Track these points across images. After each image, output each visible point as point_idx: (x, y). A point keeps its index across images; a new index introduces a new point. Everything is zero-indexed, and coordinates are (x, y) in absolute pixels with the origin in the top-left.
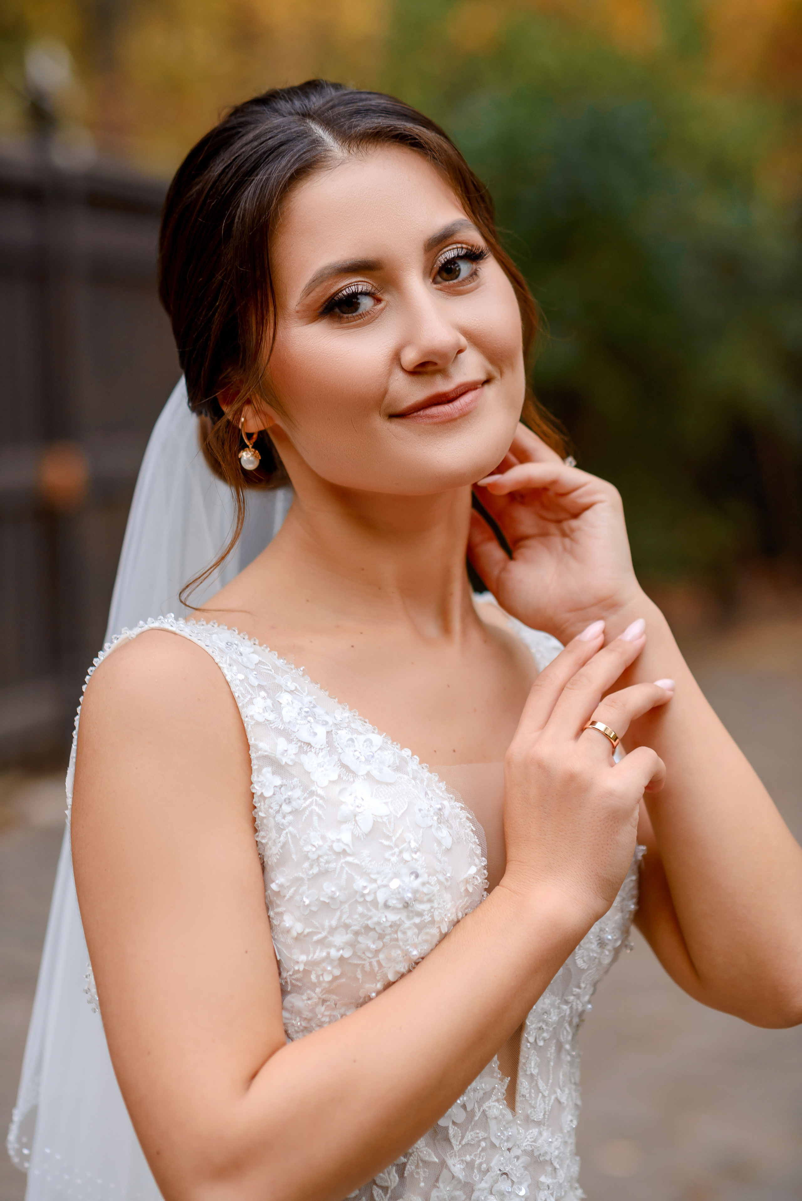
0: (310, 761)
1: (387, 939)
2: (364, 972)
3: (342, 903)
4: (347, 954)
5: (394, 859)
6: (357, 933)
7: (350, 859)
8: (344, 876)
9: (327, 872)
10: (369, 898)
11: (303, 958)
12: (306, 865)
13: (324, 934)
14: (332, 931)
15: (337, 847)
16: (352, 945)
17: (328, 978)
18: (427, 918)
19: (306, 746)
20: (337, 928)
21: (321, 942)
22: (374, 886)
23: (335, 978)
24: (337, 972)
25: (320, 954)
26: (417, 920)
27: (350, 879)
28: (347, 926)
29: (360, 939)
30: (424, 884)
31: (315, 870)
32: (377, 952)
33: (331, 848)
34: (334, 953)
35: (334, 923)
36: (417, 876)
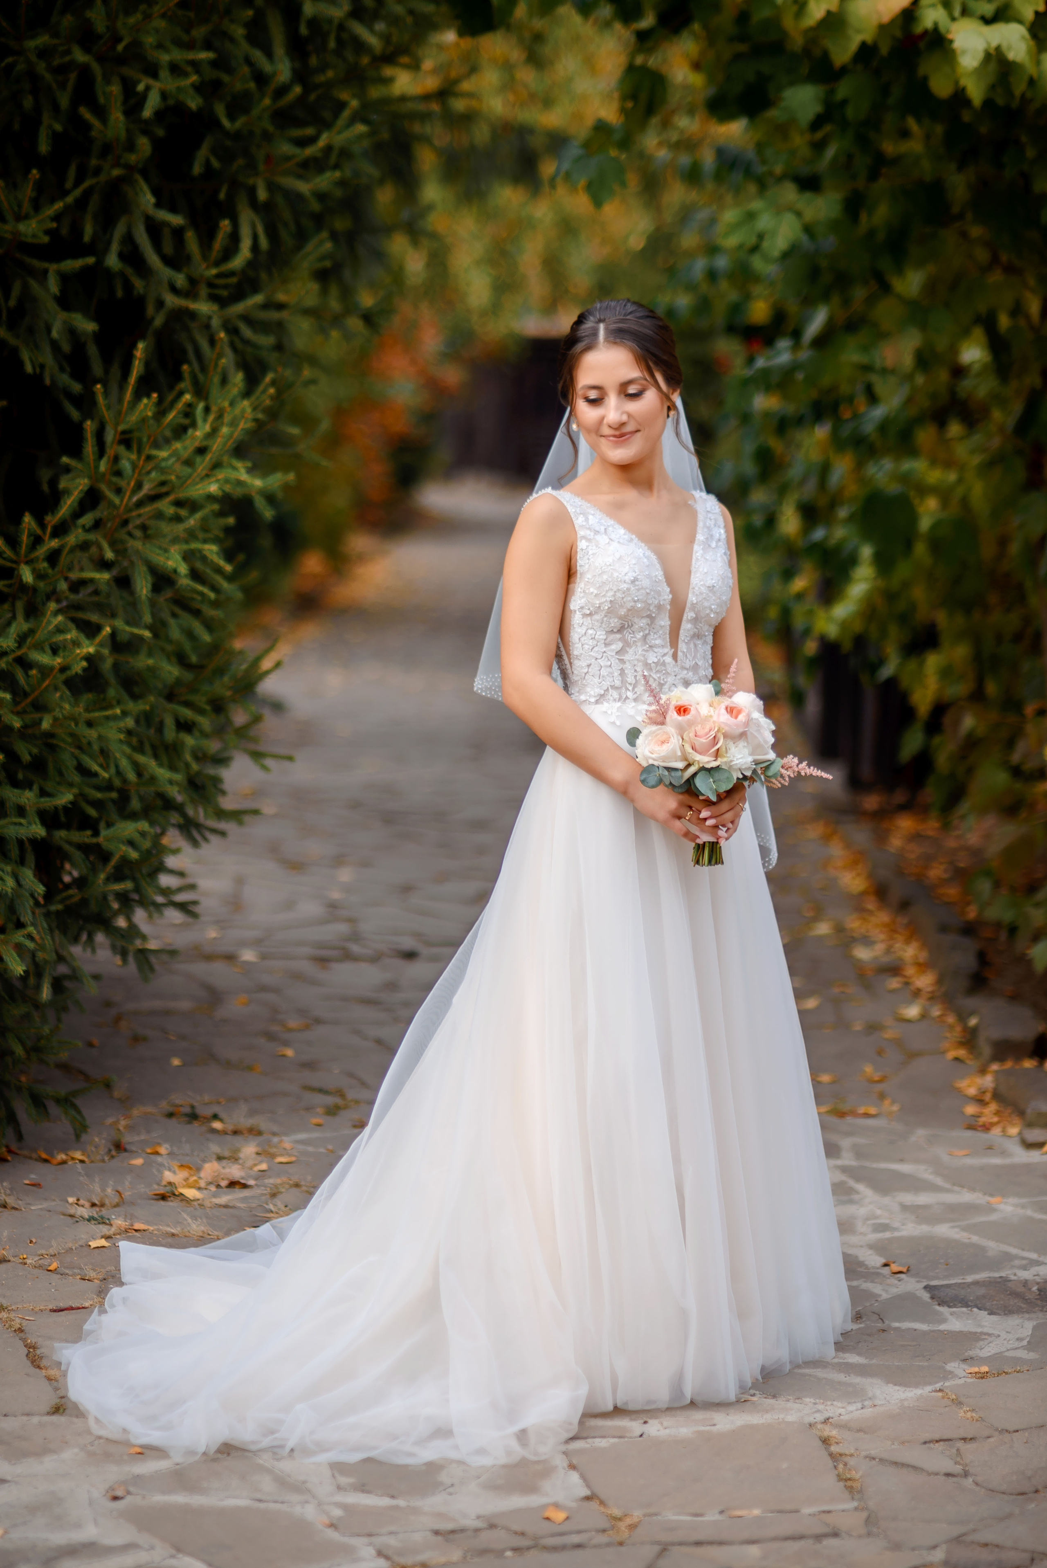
0: (598, 537)
1: (626, 594)
2: (619, 605)
3: (610, 582)
4: (612, 599)
5: (628, 567)
6: (615, 592)
7: (612, 567)
8: (610, 573)
9: (604, 572)
10: (619, 580)
11: (598, 602)
12: (597, 571)
13: (604, 593)
14: (607, 591)
15: (608, 564)
16: (614, 596)
17: (606, 608)
18: (640, 587)
19: (597, 532)
20: (608, 590)
21: (603, 596)
22: (620, 576)
23: (609, 608)
24: (610, 606)
25: (603, 600)
26: (637, 588)
27: (612, 574)
28: (612, 589)
29: (617, 594)
30: (638, 575)
31: (600, 572)
32: (623, 598)
33: (606, 564)
34: (608, 599)
35: (607, 589)
36: (636, 572)
